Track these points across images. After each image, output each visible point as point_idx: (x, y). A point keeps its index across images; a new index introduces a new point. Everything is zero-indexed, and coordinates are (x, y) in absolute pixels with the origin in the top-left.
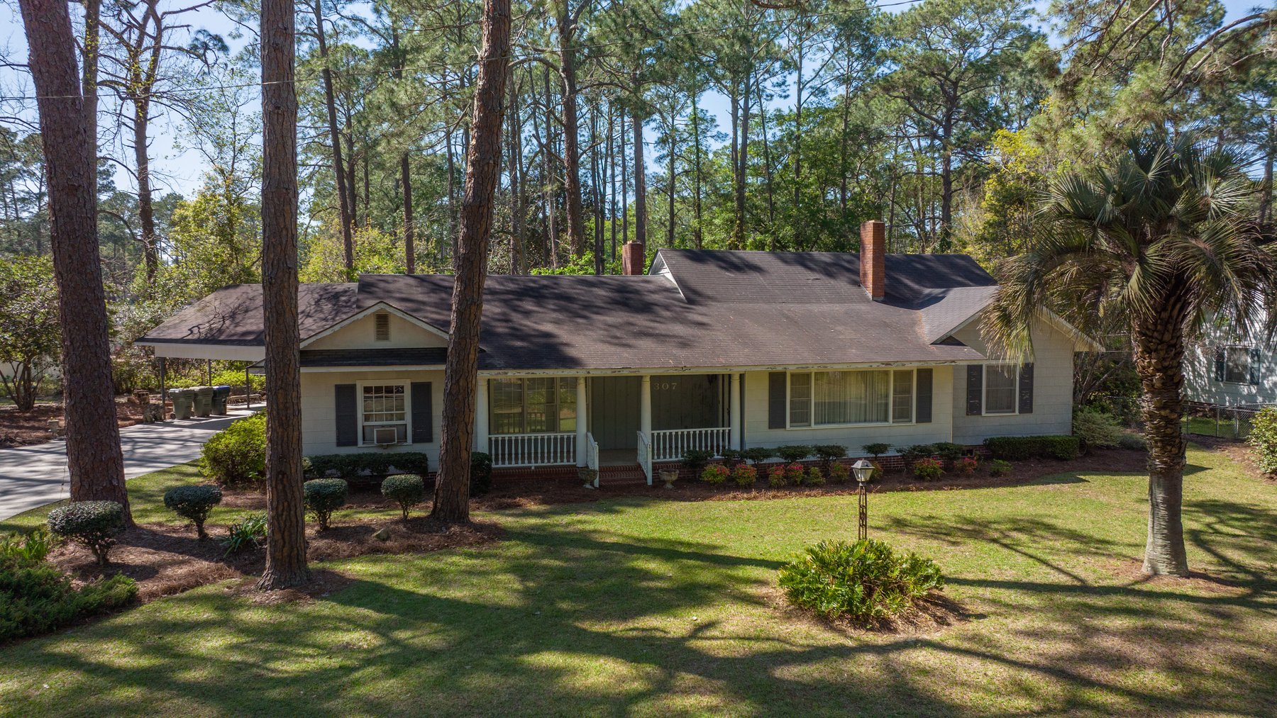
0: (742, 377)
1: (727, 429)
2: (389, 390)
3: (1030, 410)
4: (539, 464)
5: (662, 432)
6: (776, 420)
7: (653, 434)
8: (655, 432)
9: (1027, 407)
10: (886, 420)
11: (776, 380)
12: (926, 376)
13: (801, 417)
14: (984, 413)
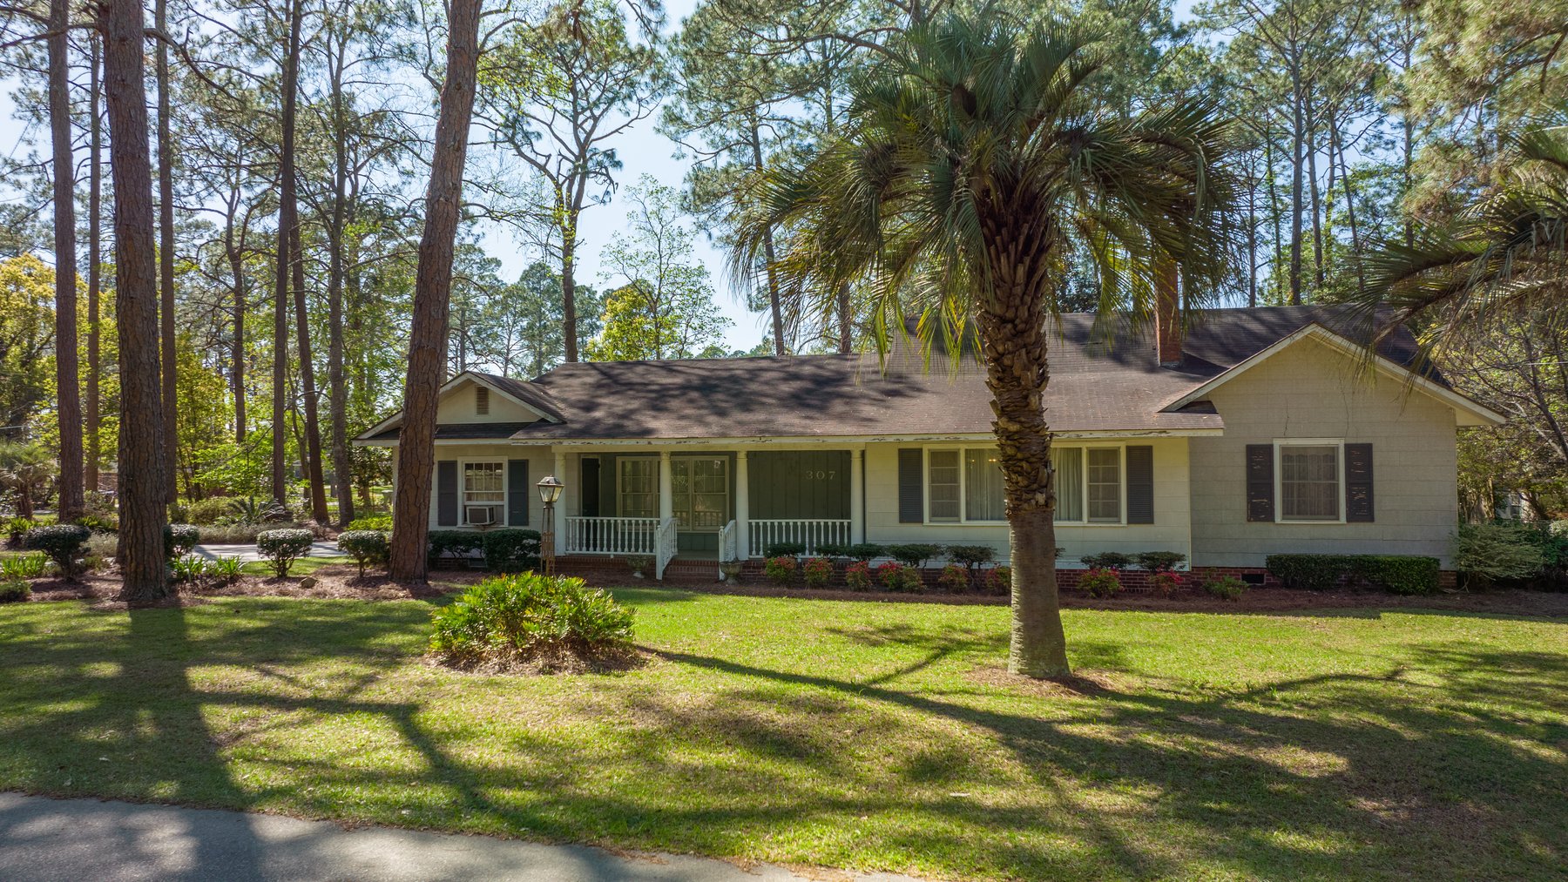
0: (863, 454)
1: (846, 522)
2: (489, 466)
3: (1370, 517)
4: (619, 552)
5: (761, 522)
6: (910, 511)
7: (750, 524)
8: (754, 522)
9: (1362, 509)
10: (1080, 518)
11: (909, 460)
12: (1141, 458)
13: (946, 510)
14: (1278, 518)
